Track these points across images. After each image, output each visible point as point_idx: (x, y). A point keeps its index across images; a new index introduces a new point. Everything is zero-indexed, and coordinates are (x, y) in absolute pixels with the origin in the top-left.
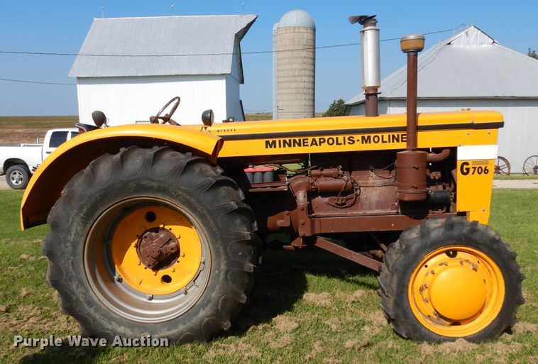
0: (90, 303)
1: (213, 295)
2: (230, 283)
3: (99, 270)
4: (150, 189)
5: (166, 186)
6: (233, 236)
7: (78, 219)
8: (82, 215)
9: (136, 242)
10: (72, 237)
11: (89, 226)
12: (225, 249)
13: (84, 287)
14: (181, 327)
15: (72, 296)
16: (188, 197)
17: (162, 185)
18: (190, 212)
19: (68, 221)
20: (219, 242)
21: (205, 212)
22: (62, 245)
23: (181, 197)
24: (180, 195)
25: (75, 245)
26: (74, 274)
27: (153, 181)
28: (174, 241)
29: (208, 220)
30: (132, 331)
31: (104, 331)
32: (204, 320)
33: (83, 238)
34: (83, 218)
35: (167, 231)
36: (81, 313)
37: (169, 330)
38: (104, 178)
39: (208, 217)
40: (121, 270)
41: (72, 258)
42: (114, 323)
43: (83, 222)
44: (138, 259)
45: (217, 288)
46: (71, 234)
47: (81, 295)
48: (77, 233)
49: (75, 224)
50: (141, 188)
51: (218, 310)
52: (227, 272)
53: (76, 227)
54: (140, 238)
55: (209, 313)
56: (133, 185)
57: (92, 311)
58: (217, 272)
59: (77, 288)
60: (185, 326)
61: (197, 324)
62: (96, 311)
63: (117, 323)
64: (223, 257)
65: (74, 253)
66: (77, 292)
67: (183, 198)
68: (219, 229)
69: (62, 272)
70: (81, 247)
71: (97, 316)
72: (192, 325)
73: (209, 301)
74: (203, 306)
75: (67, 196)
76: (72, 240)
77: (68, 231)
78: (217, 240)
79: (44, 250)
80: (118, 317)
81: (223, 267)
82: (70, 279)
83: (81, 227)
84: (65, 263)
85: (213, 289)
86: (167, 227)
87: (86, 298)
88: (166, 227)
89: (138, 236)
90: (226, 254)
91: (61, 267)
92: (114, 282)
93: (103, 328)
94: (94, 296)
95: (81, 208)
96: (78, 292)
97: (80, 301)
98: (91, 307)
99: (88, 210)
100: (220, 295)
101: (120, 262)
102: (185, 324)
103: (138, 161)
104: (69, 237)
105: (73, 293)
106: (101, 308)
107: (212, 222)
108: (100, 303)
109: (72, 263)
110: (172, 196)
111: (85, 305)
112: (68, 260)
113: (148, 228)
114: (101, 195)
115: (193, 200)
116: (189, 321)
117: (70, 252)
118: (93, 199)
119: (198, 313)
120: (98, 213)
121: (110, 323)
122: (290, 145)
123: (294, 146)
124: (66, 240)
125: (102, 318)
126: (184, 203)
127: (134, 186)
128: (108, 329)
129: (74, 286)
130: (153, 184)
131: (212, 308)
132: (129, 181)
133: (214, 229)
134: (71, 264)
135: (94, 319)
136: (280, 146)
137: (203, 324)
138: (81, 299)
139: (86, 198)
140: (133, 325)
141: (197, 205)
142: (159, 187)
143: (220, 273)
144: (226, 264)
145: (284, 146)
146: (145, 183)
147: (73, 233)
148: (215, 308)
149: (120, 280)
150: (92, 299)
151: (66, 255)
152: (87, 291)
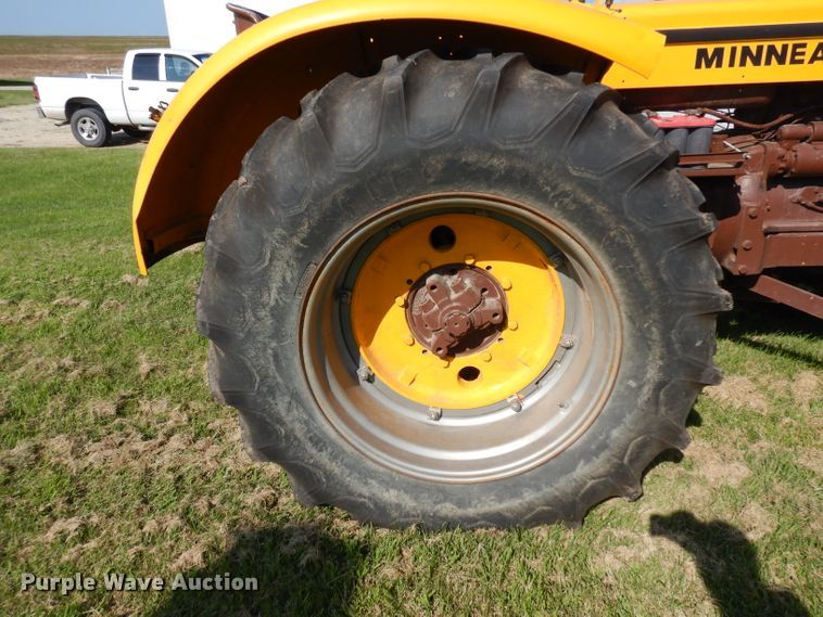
0: (319, 441)
1: (615, 433)
2: (663, 409)
3: (331, 364)
4: (484, 176)
5: (532, 168)
6: (692, 303)
7: (287, 252)
8: (296, 241)
9: (405, 295)
10: (272, 297)
11: (313, 269)
12: (665, 334)
13: (304, 408)
14: (529, 496)
15: (278, 426)
16: (589, 200)
17: (519, 164)
18: (585, 239)
19: (261, 256)
20: (655, 315)
21: (630, 240)
22: (249, 315)
23: (567, 200)
24: (566, 194)
25: (279, 314)
26: (279, 380)
27: (495, 152)
28: (493, 294)
29: (633, 260)
30: (416, 499)
31: (352, 498)
32: (586, 483)
33: (301, 298)
34: (298, 249)
35: (480, 271)
36: (300, 463)
37: (500, 500)
38: (358, 144)
39: (636, 254)
40: (370, 356)
41: (274, 344)
42: (374, 482)
43: (297, 259)
44: (409, 333)
45: (628, 419)
46: (269, 289)
47: (297, 426)
48: (284, 288)
49: (280, 265)
50: (458, 172)
51: (623, 464)
52: (659, 386)
53: (282, 271)
54: (416, 285)
55: (601, 471)
56: (437, 163)
57: (324, 458)
58: (633, 384)
59: (289, 410)
60: (539, 495)
61: (569, 490)
62: (334, 457)
63: (382, 482)
64: (657, 350)
65: (277, 334)
66: (288, 419)
67: (574, 201)
68: (661, 284)
69: (251, 376)
70: (294, 318)
71: (336, 468)
72: (557, 493)
73: (603, 447)
74: (586, 453)
75: (256, 190)
76: (272, 303)
77: (262, 282)
78: (646, 312)
79: (203, 324)
80: (382, 469)
81: (652, 373)
82: (272, 392)
83: (296, 274)
84: (258, 357)
85: (616, 420)
86: (482, 265)
87: (309, 431)
88: (478, 264)
89: (409, 282)
90: (668, 344)
91: (249, 364)
92: (358, 383)
93: (350, 493)
94: (327, 427)
95: (294, 223)
96: (290, 418)
97: (296, 438)
98: (321, 450)
99: (312, 228)
100: (633, 435)
101: (369, 339)
102: (539, 489)
103: (452, 95)
104: (265, 298)
105: (280, 421)
106: (344, 452)
107: (642, 266)
108: (341, 442)
109: (276, 356)
110: (542, 197)
111: (309, 446)
112: (265, 350)
113: (436, 264)
114: (348, 191)
115: (600, 208)
116: (549, 484)
117: (269, 332)
118: (327, 201)
119: (574, 469)
120: (338, 237)
121: (366, 484)
122: (756, 62)
123: (768, 62)
124: (257, 304)
125: (347, 471)
126: (571, 217)
127: (440, 167)
128: (361, 495)
129: (281, 406)
130: (495, 161)
131: (609, 460)
132: (426, 153)
133: (648, 285)
134: (271, 359)
135: (329, 476)
136: (732, 64)
137: (582, 491)
138: (299, 434)
139: (308, 199)
140: (416, 486)
141: (611, 221)
142: (510, 171)
143: (640, 387)
144: (661, 369)
145: (743, 63)
146: (471, 158)
147: (274, 286)
148: (616, 460)
149: (370, 379)
150: (324, 433)
151: (260, 338)
152: (311, 416)
